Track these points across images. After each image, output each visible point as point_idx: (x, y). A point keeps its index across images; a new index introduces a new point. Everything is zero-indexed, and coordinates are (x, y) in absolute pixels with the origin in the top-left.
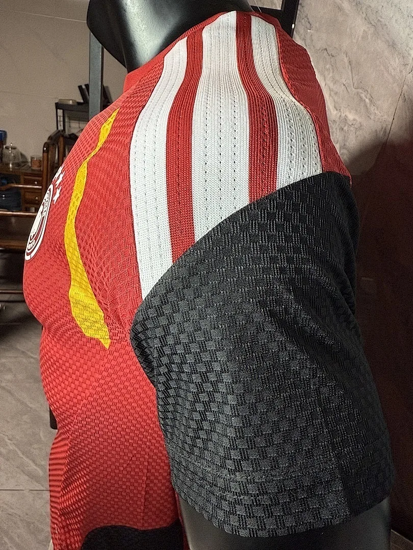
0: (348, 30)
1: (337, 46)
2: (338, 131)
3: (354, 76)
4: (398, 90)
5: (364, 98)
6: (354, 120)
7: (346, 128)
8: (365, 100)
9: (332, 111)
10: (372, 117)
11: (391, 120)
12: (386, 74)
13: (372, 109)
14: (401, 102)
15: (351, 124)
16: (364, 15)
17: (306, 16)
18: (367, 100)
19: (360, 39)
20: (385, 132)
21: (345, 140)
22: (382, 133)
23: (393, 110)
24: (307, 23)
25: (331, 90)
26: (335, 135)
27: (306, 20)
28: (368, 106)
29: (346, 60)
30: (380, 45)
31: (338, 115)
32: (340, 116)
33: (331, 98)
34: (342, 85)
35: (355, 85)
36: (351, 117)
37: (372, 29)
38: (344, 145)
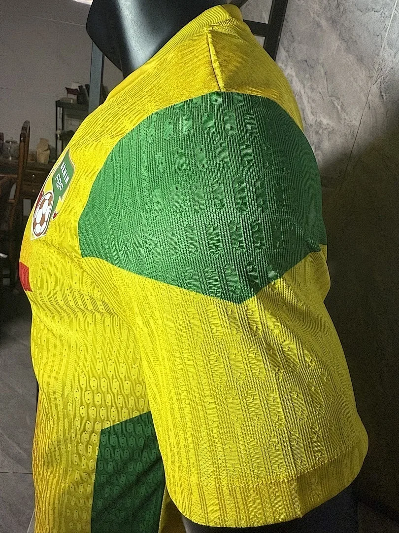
0: (325, 45)
1: (315, 58)
2: (314, 134)
3: (328, 85)
4: (364, 99)
5: (336, 105)
6: (328, 124)
7: (320, 132)
8: (337, 107)
9: (309, 116)
10: (343, 122)
11: (358, 124)
12: (355, 85)
13: (343, 115)
14: (366, 109)
15: (324, 127)
16: (338, 32)
17: (290, 31)
18: (339, 107)
19: (334, 53)
20: (353, 135)
21: (319, 142)
22: (350, 137)
23: (359, 116)
24: (291, 36)
25: (309, 97)
26: (311, 137)
27: (289, 33)
28: (340, 111)
29: (322, 71)
30: (351, 58)
31: (314, 121)
32: (316, 120)
33: (309, 105)
34: (319, 94)
35: (330, 93)
36: (325, 121)
37: (345, 45)
38: (319, 147)
